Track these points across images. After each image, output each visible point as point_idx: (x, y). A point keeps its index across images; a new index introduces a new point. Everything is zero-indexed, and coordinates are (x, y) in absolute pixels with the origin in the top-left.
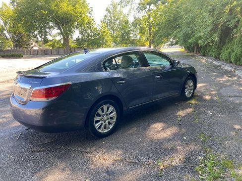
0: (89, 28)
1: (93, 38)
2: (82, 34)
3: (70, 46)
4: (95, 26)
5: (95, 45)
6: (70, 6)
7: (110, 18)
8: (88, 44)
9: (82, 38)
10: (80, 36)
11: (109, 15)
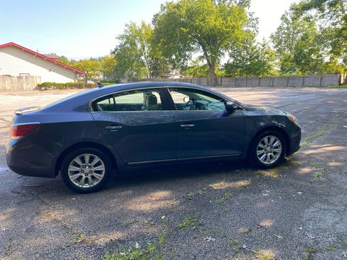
0: (246, 48)
1: (249, 63)
2: (234, 57)
3: (215, 75)
4: (254, 44)
5: (250, 72)
6: (220, 19)
7: (286, 31)
8: (241, 72)
9: (233, 62)
10: (232, 61)
11: (285, 26)
